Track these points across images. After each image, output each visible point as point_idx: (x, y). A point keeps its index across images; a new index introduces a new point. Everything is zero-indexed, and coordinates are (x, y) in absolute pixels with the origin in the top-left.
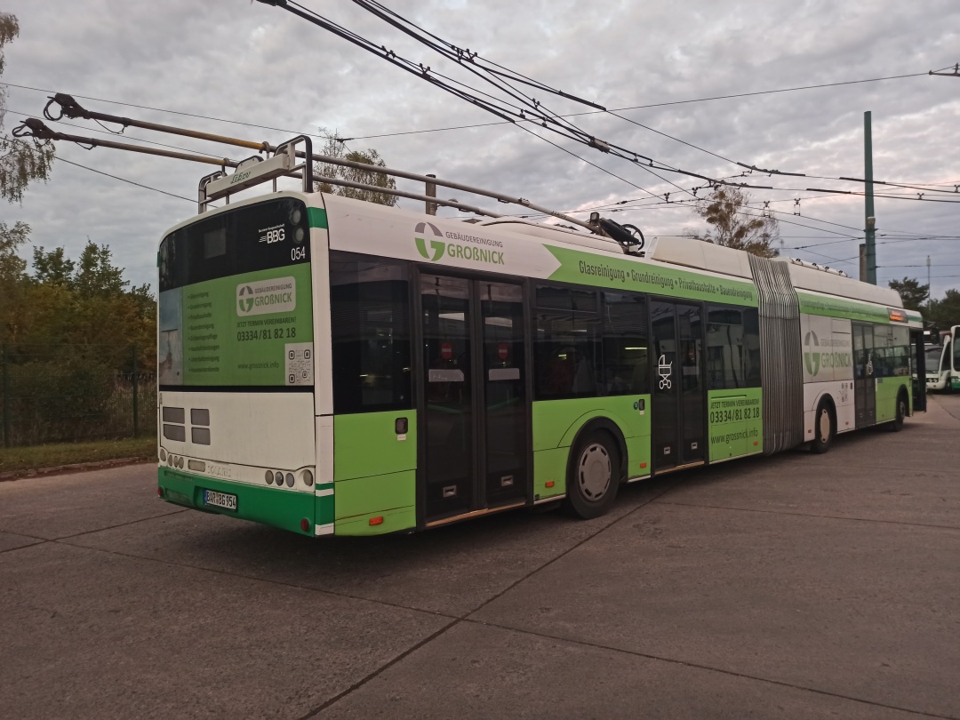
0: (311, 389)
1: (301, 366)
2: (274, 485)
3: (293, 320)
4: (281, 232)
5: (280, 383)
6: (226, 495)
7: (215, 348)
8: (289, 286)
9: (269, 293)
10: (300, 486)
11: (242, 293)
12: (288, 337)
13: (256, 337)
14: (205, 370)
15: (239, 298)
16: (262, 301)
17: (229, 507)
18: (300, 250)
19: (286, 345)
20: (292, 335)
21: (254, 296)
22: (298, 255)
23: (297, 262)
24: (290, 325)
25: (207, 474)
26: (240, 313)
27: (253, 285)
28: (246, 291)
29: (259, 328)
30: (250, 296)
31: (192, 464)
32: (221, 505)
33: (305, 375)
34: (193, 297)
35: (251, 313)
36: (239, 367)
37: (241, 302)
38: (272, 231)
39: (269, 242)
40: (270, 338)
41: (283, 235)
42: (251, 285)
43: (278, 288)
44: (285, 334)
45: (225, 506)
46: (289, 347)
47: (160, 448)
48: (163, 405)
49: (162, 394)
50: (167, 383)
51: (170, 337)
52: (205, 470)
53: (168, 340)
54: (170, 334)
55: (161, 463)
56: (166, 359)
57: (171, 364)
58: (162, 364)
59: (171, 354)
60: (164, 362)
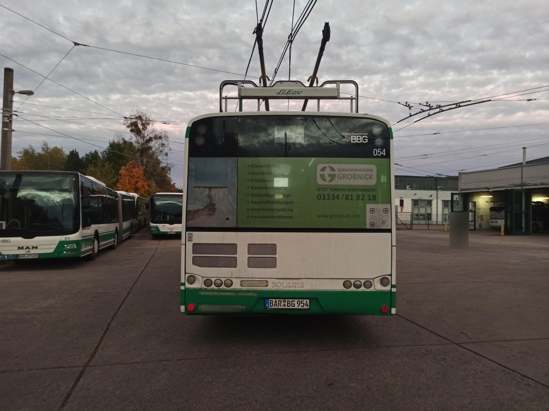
0: (390, 231)
1: (381, 217)
2: (353, 289)
3: (374, 190)
4: (365, 138)
5: (363, 227)
6: (296, 301)
8: (371, 170)
9: (352, 173)
10: (378, 287)
11: (323, 170)
12: (370, 200)
13: (339, 199)
14: (274, 217)
15: (320, 173)
16: (344, 176)
17: (301, 307)
18: (382, 151)
19: (367, 205)
20: (374, 199)
21: (336, 173)
22: (379, 153)
23: (377, 157)
24: (372, 194)
25: (270, 287)
26: (322, 182)
27: (335, 166)
28: (328, 169)
29: (341, 193)
30: (332, 173)
31: (243, 283)
32: (291, 307)
33: (384, 223)
34: (253, 166)
35: (333, 183)
36: (318, 216)
37: (322, 175)
38: (356, 136)
39: (352, 142)
40: (352, 199)
41: (367, 140)
42: (333, 165)
43: (360, 170)
44: (366, 198)
45: (296, 307)
46: (369, 206)
47: (187, 275)
48: (194, 242)
49: (192, 234)
50: (205, 226)
51: (213, 192)
52: (267, 286)
53: (209, 194)
54: (213, 190)
55: (188, 285)
56: (202, 208)
57: (214, 212)
58: (194, 211)
59: (214, 205)
60: (199, 210)
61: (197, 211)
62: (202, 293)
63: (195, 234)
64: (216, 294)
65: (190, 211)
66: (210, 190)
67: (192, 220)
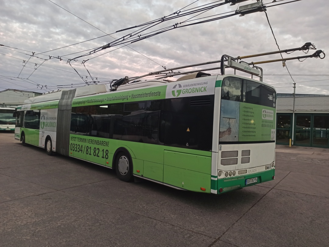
0: (275, 141)
1: (273, 135)
2: (267, 170)
5: (270, 140)
6: (254, 178)
7: (254, 128)
9: (269, 114)
10: (271, 168)
11: (263, 112)
13: (266, 126)
14: (250, 136)
15: (263, 113)
16: (268, 116)
17: (255, 182)
18: (275, 104)
21: (266, 114)
23: (274, 107)
25: (248, 173)
26: (263, 118)
28: (264, 112)
29: (267, 124)
30: (265, 113)
31: (239, 172)
32: (253, 182)
33: (274, 138)
34: (245, 107)
35: (265, 119)
36: (262, 135)
37: (263, 114)
38: (270, 96)
39: (270, 99)
41: (272, 99)
42: (266, 110)
43: (271, 113)
44: (271, 126)
45: (254, 182)
46: (272, 130)
47: (219, 171)
48: (222, 151)
49: (221, 146)
50: (227, 141)
51: (231, 120)
52: (246, 173)
53: (229, 122)
54: (231, 119)
55: (219, 178)
56: (226, 130)
57: (230, 133)
58: (222, 132)
59: (231, 128)
60: (225, 131)
61: (224, 132)
62: (225, 181)
63: (223, 145)
64: (230, 180)
65: (221, 132)
66: (229, 120)
67: (222, 137)
